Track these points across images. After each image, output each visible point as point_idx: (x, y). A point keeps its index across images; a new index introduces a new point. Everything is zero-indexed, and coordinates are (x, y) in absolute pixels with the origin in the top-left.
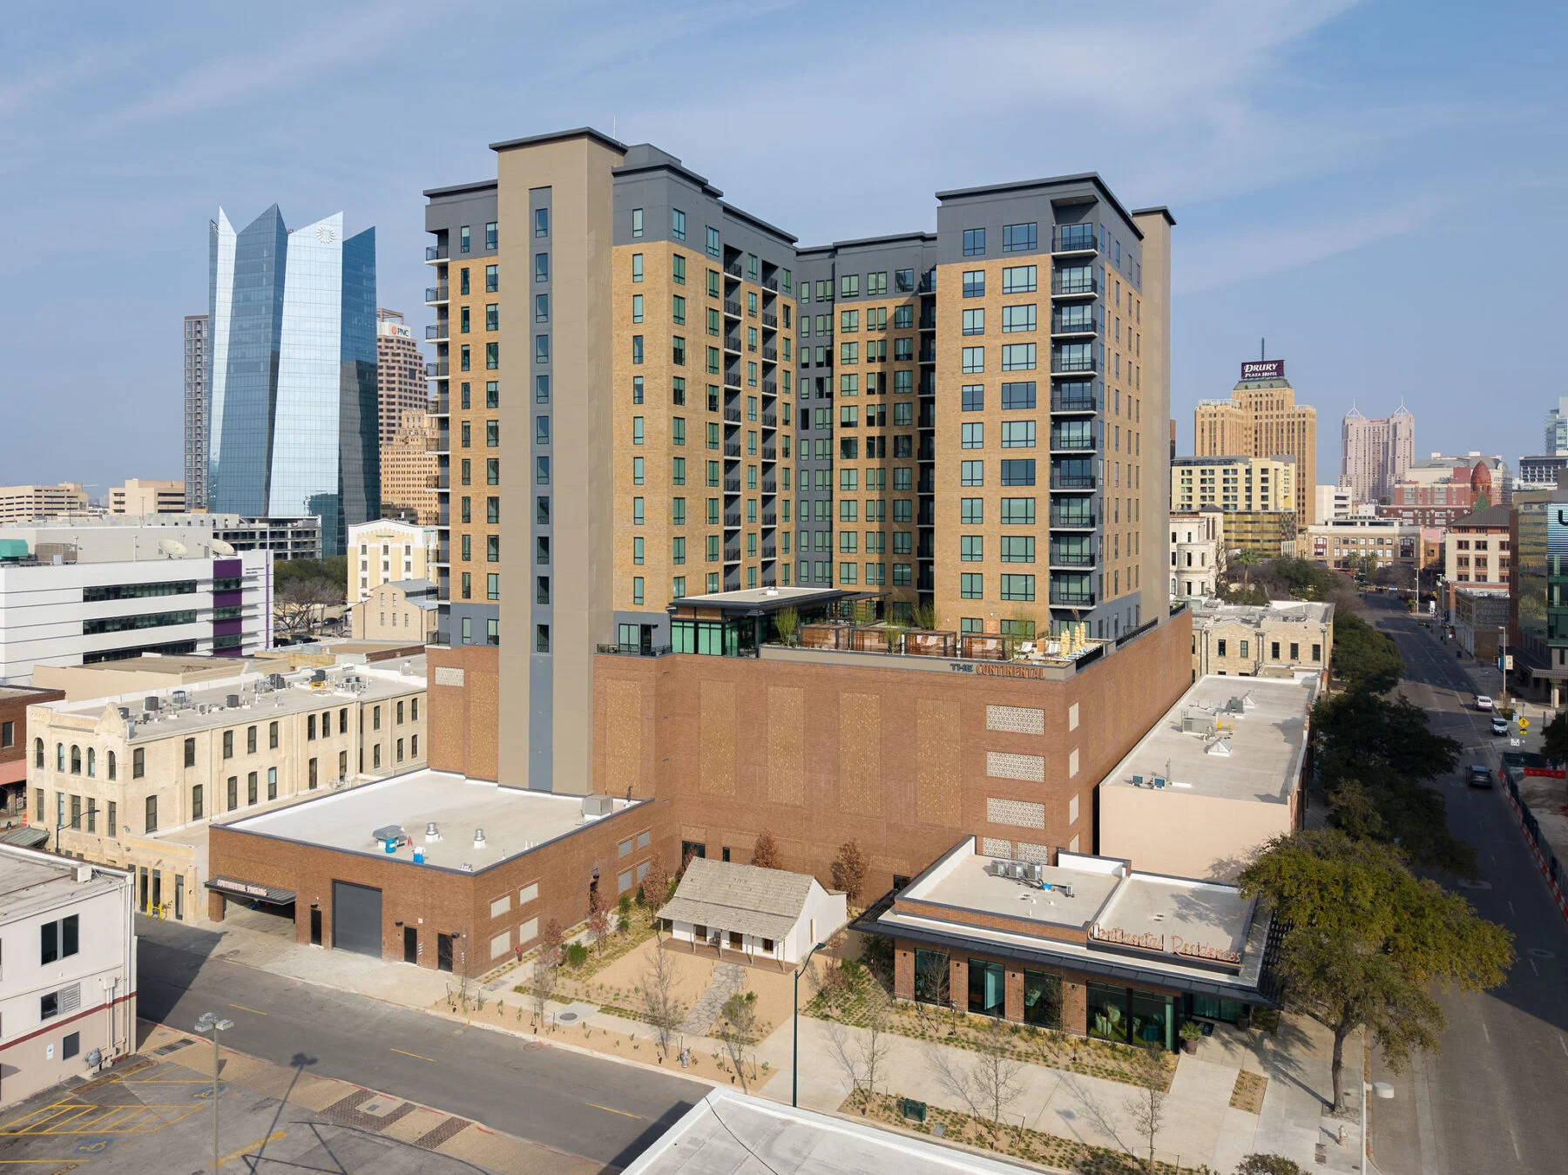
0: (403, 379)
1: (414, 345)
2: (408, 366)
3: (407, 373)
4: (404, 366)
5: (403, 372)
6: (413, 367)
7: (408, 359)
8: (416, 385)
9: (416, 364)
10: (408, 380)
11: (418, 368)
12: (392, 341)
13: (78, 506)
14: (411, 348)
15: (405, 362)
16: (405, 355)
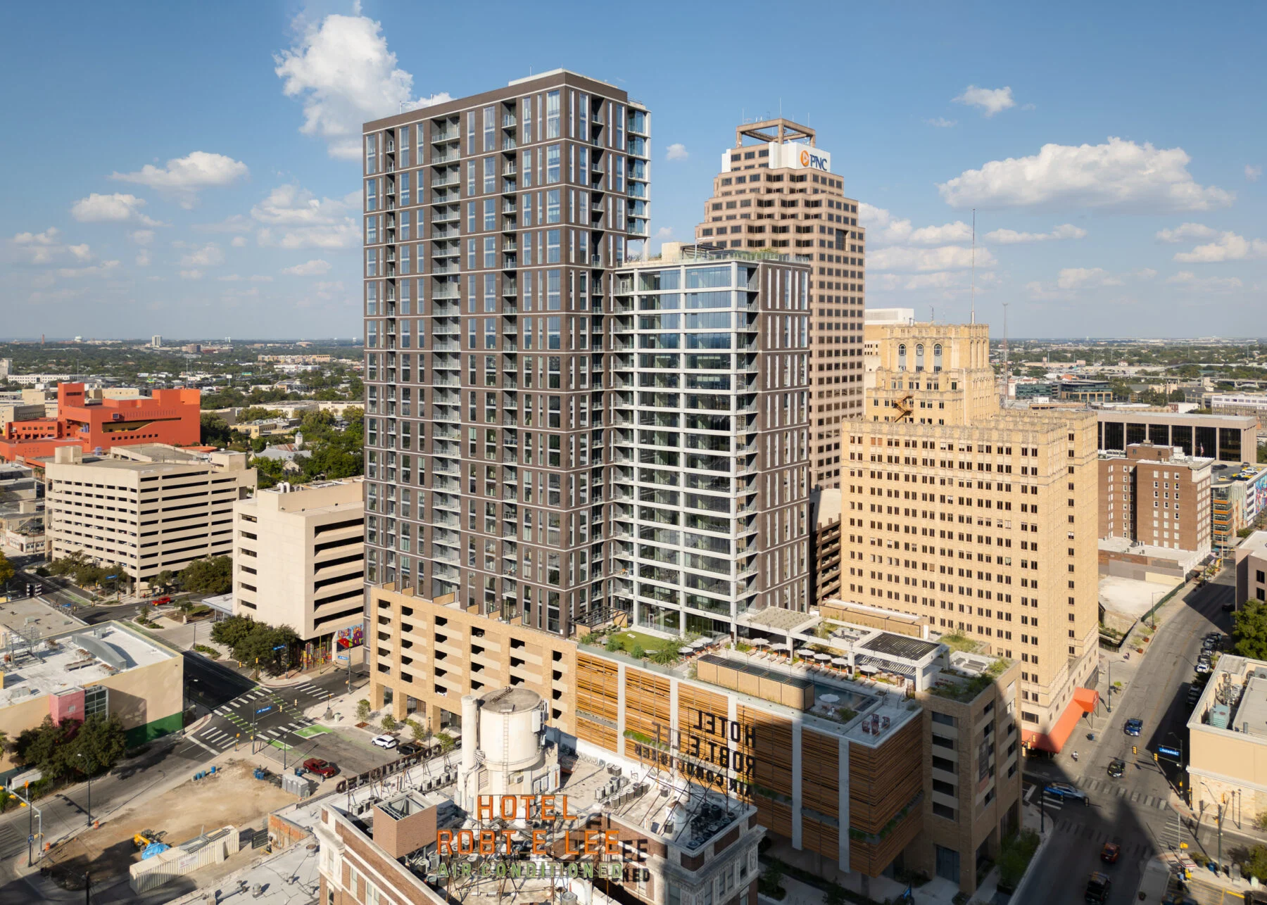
0: (827, 251)
1: (839, 185)
2: (835, 225)
3: (833, 238)
4: (828, 224)
5: (827, 237)
6: (842, 226)
7: (835, 212)
8: (846, 260)
9: (846, 221)
10: (835, 252)
11: (849, 228)
12: (802, 178)
13: (236, 494)
14: (835, 190)
15: (830, 217)
16: (831, 204)
